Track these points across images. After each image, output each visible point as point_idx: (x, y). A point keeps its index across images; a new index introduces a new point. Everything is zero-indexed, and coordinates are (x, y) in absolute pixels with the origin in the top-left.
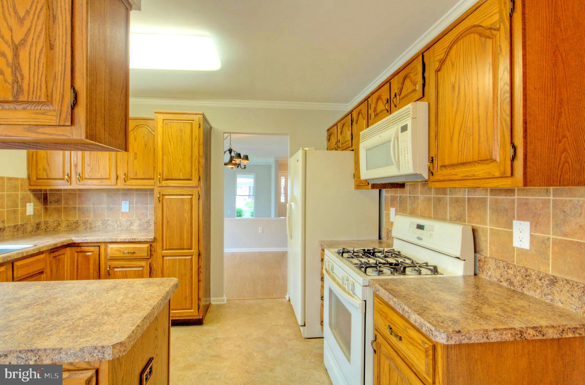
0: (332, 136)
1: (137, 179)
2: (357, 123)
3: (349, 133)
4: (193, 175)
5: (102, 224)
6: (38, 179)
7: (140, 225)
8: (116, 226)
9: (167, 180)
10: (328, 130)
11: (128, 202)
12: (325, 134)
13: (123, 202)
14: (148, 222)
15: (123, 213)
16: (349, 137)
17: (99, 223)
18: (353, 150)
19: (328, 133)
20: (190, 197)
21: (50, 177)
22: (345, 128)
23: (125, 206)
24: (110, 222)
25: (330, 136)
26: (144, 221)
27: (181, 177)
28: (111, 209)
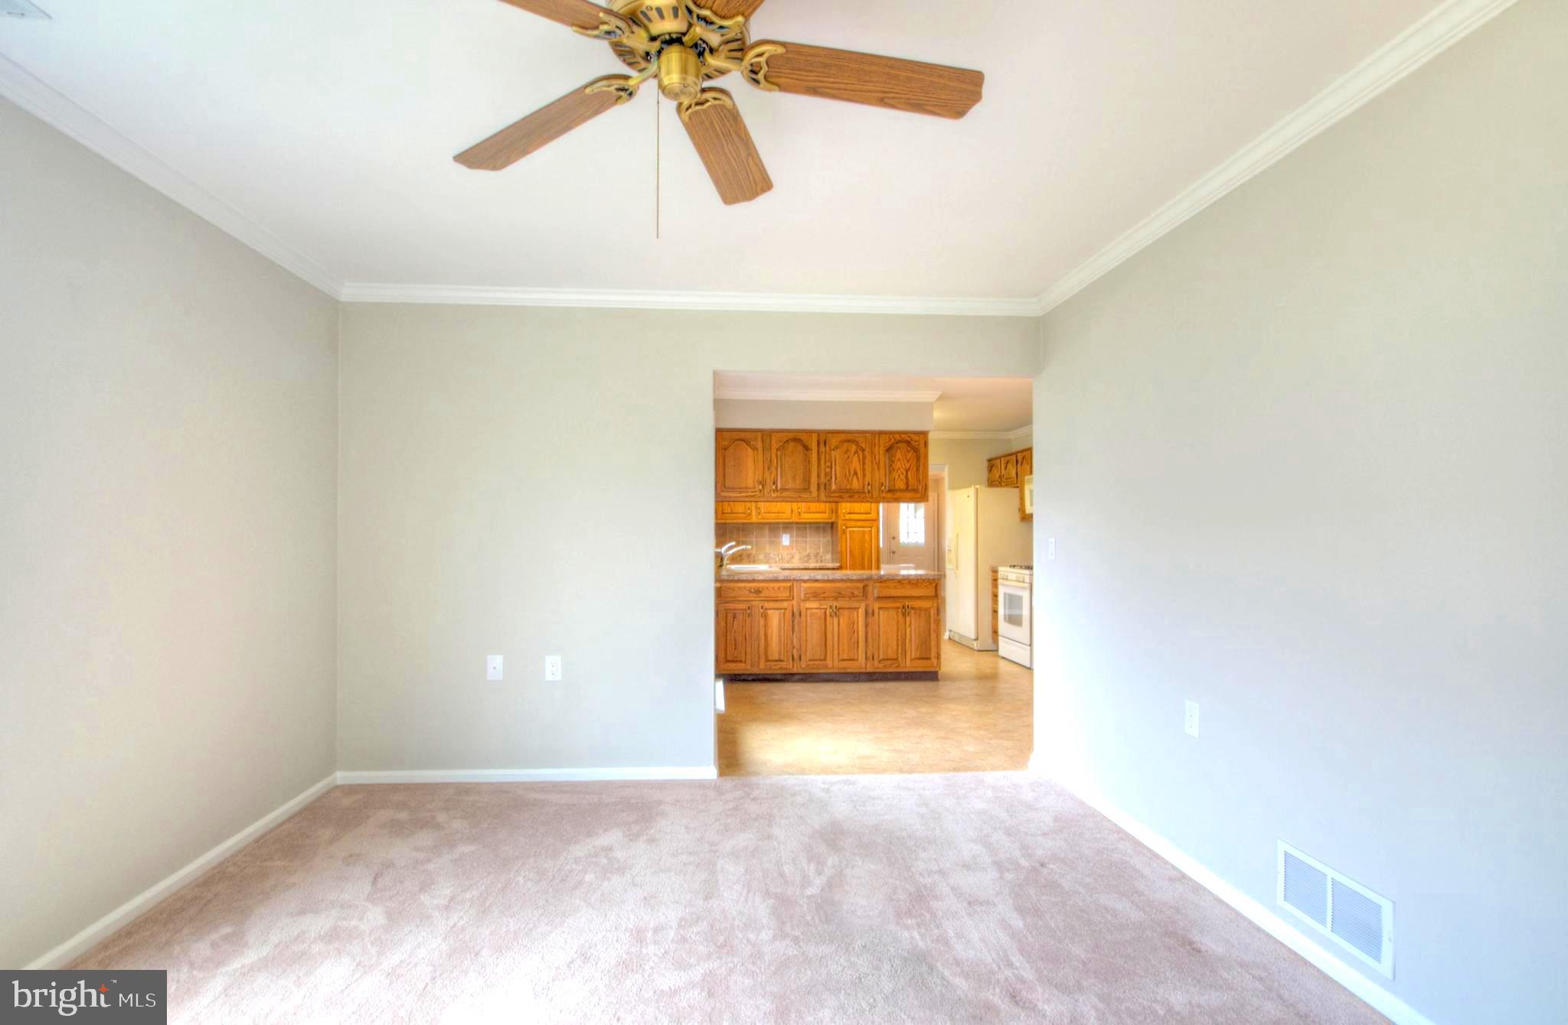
0: (994, 468)
1: (810, 513)
2: (1021, 465)
3: (1014, 471)
4: (873, 509)
5: (765, 557)
6: (723, 513)
7: (800, 559)
8: (777, 559)
9: (850, 513)
10: (989, 460)
11: (788, 536)
12: (986, 464)
13: (784, 536)
14: (808, 556)
15: (784, 547)
16: (1014, 475)
17: (761, 557)
18: (1018, 487)
19: (989, 464)
20: (869, 529)
21: (734, 511)
22: (1010, 466)
23: (786, 540)
24: (772, 555)
25: (992, 467)
26: (804, 554)
27: (862, 511)
28: (773, 542)
